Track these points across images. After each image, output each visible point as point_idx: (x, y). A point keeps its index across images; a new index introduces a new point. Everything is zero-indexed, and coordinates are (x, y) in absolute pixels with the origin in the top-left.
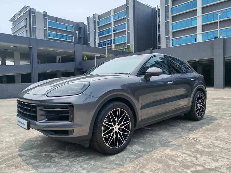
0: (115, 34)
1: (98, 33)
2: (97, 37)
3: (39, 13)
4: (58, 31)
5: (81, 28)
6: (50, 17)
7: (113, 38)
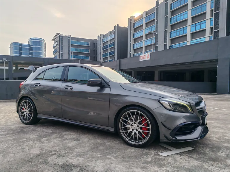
0: (110, 48)
1: (103, 47)
2: (102, 50)
3: (65, 36)
4: (78, 46)
5: (95, 43)
6: (73, 38)
7: (109, 51)
